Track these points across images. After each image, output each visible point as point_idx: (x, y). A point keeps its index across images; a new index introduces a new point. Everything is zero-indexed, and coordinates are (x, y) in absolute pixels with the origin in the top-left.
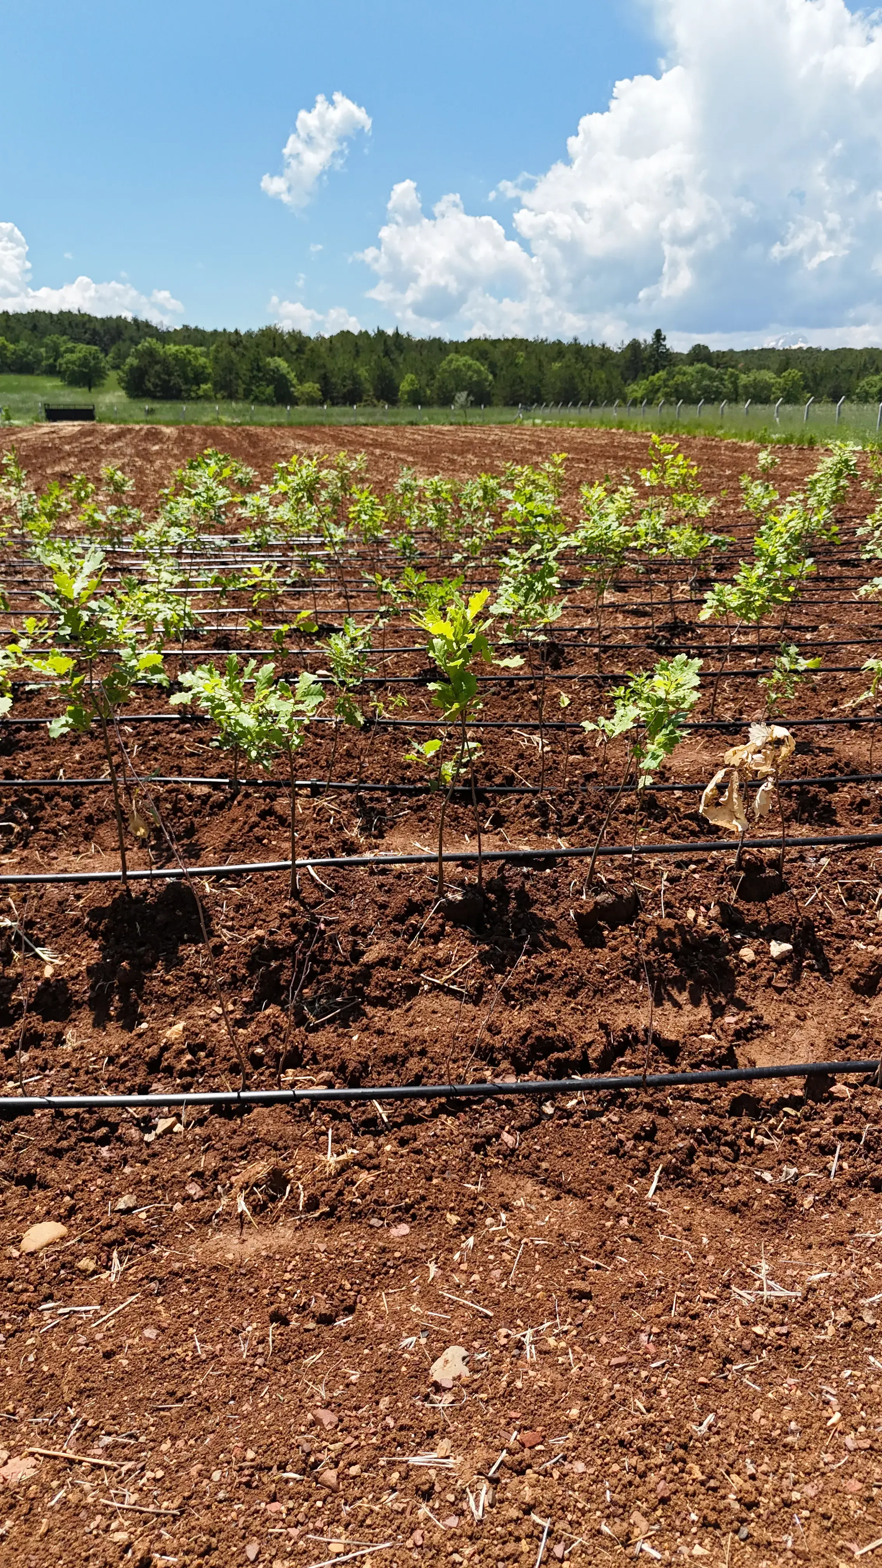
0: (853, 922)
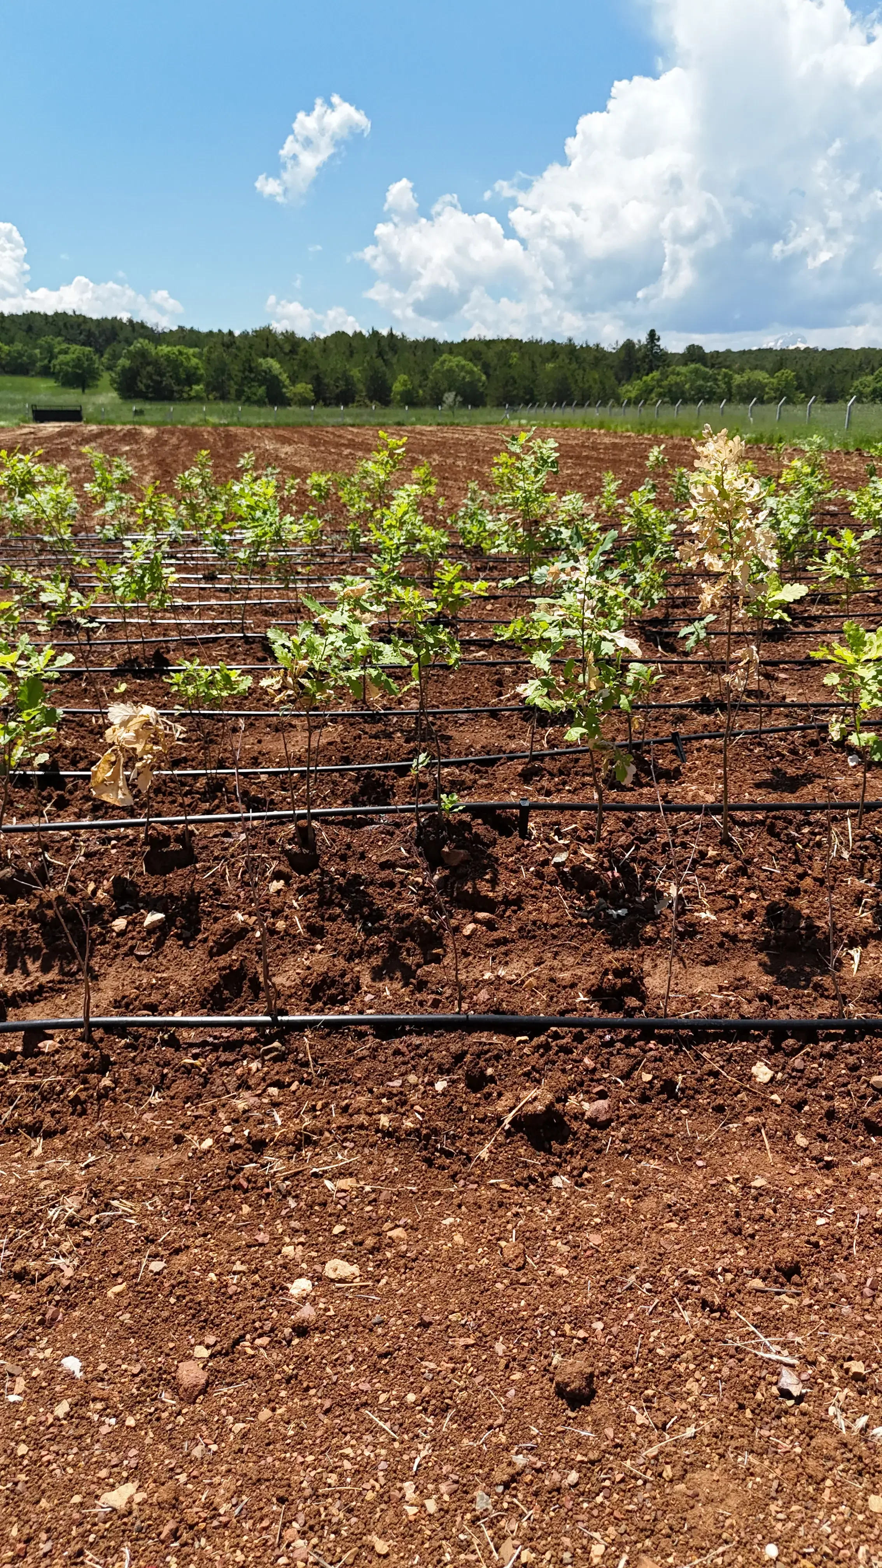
0: (242, 894)
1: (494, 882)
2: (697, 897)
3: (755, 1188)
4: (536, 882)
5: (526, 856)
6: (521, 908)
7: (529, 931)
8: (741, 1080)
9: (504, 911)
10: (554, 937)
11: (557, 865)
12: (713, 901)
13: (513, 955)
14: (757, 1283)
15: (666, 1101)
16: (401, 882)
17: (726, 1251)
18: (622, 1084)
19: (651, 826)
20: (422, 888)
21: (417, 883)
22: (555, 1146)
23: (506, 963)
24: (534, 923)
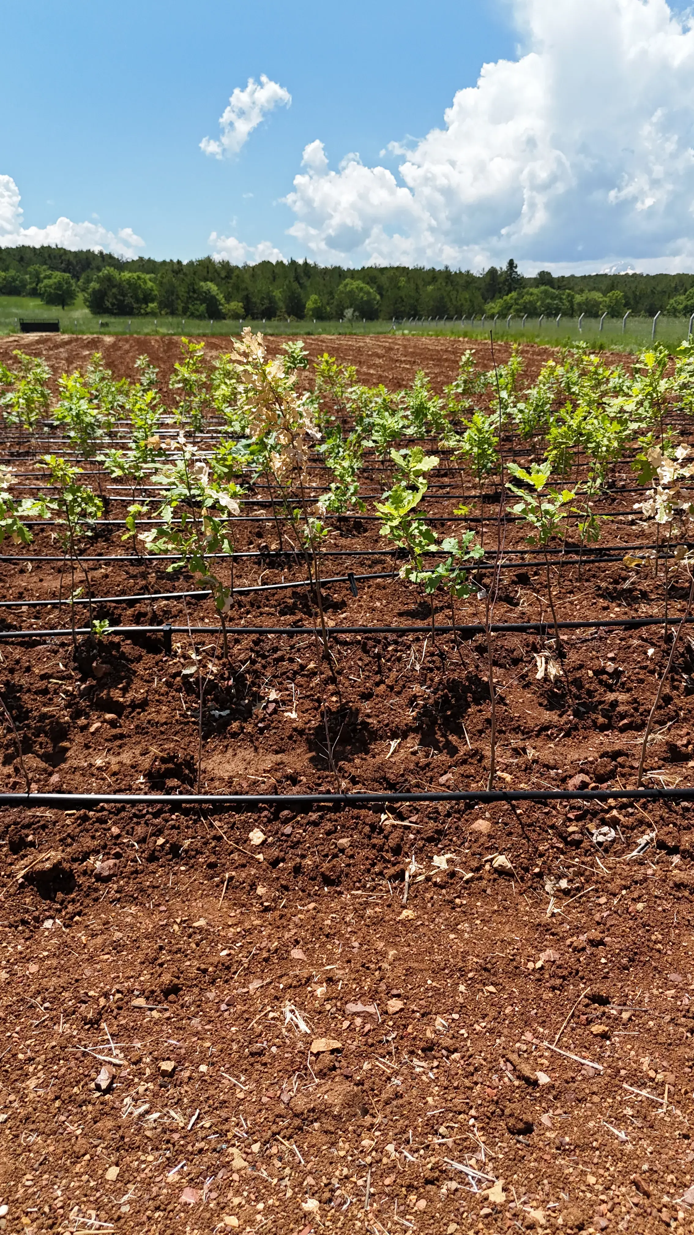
1: (125, 690)
2: (291, 701)
3: (194, 927)
4: (164, 689)
5: (162, 670)
6: (144, 710)
7: (144, 729)
8: (237, 844)
9: (130, 713)
10: (162, 733)
11: (187, 676)
12: (302, 703)
13: (126, 748)
14: (141, 1002)
15: (171, 860)
16: (55, 690)
17: (132, 977)
18: (137, 847)
19: (275, 645)
20: (72, 694)
21: (68, 691)
22: (60, 896)
23: (119, 754)
24: (149, 722)
